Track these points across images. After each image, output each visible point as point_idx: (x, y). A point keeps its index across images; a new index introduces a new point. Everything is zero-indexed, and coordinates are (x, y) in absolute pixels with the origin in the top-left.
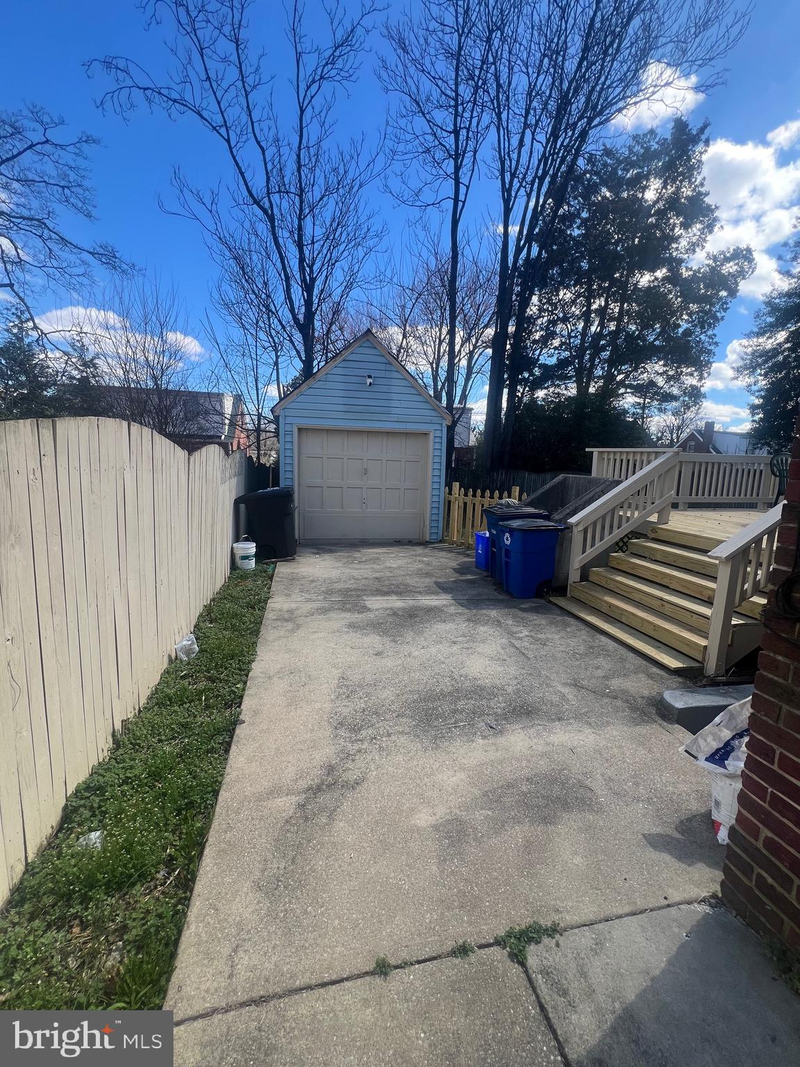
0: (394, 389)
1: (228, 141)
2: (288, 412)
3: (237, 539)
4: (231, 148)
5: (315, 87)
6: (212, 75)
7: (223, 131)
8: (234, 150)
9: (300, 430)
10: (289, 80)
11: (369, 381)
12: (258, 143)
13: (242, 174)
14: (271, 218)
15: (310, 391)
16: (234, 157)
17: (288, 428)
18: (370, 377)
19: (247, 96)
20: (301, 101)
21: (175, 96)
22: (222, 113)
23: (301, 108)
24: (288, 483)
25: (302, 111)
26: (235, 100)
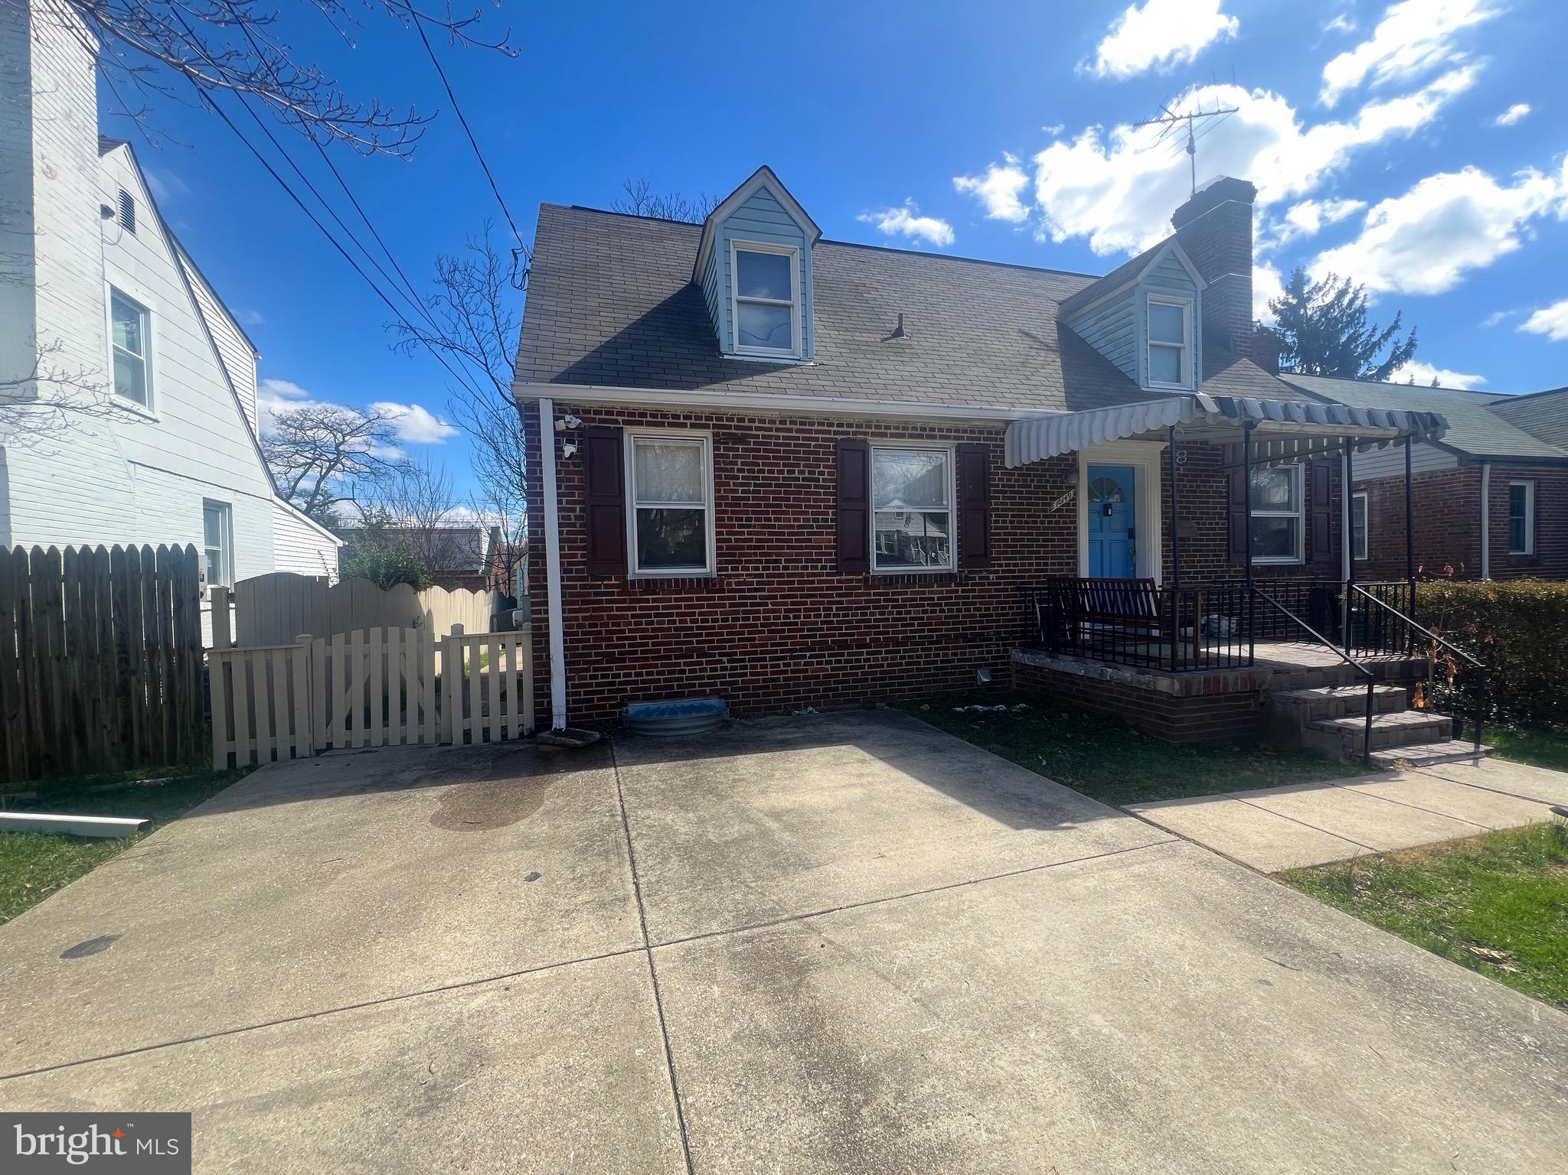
1: (486, 365)
6: (474, 326)
7: (482, 358)
22: (482, 349)
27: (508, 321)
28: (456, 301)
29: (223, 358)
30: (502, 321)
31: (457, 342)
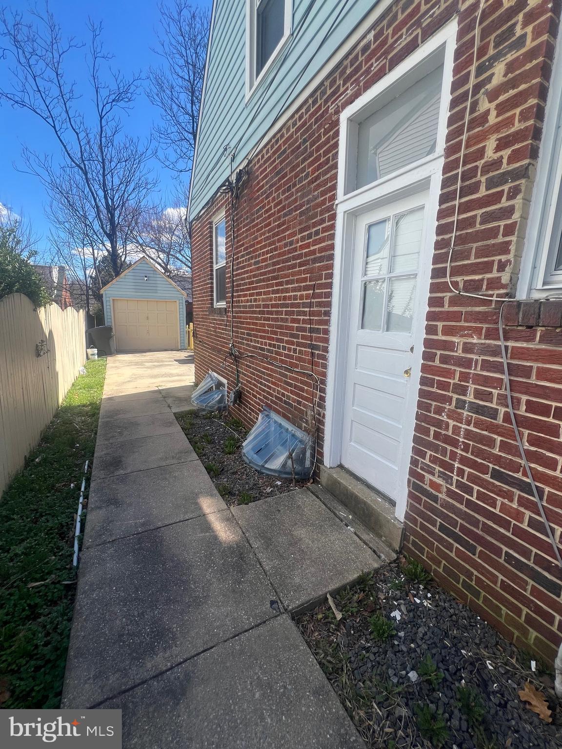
0: (158, 282)
1: (54, 127)
2: (107, 292)
3: (87, 348)
4: (56, 132)
5: (108, 107)
7: (50, 120)
8: (59, 133)
9: (113, 300)
10: (92, 100)
11: (146, 279)
12: (74, 130)
13: (65, 147)
15: (117, 283)
16: (59, 137)
17: (108, 299)
18: (146, 277)
19: (65, 104)
20: (100, 112)
21: (17, 99)
22: (50, 112)
23: (100, 116)
24: (109, 324)
25: (101, 119)
26: (57, 104)
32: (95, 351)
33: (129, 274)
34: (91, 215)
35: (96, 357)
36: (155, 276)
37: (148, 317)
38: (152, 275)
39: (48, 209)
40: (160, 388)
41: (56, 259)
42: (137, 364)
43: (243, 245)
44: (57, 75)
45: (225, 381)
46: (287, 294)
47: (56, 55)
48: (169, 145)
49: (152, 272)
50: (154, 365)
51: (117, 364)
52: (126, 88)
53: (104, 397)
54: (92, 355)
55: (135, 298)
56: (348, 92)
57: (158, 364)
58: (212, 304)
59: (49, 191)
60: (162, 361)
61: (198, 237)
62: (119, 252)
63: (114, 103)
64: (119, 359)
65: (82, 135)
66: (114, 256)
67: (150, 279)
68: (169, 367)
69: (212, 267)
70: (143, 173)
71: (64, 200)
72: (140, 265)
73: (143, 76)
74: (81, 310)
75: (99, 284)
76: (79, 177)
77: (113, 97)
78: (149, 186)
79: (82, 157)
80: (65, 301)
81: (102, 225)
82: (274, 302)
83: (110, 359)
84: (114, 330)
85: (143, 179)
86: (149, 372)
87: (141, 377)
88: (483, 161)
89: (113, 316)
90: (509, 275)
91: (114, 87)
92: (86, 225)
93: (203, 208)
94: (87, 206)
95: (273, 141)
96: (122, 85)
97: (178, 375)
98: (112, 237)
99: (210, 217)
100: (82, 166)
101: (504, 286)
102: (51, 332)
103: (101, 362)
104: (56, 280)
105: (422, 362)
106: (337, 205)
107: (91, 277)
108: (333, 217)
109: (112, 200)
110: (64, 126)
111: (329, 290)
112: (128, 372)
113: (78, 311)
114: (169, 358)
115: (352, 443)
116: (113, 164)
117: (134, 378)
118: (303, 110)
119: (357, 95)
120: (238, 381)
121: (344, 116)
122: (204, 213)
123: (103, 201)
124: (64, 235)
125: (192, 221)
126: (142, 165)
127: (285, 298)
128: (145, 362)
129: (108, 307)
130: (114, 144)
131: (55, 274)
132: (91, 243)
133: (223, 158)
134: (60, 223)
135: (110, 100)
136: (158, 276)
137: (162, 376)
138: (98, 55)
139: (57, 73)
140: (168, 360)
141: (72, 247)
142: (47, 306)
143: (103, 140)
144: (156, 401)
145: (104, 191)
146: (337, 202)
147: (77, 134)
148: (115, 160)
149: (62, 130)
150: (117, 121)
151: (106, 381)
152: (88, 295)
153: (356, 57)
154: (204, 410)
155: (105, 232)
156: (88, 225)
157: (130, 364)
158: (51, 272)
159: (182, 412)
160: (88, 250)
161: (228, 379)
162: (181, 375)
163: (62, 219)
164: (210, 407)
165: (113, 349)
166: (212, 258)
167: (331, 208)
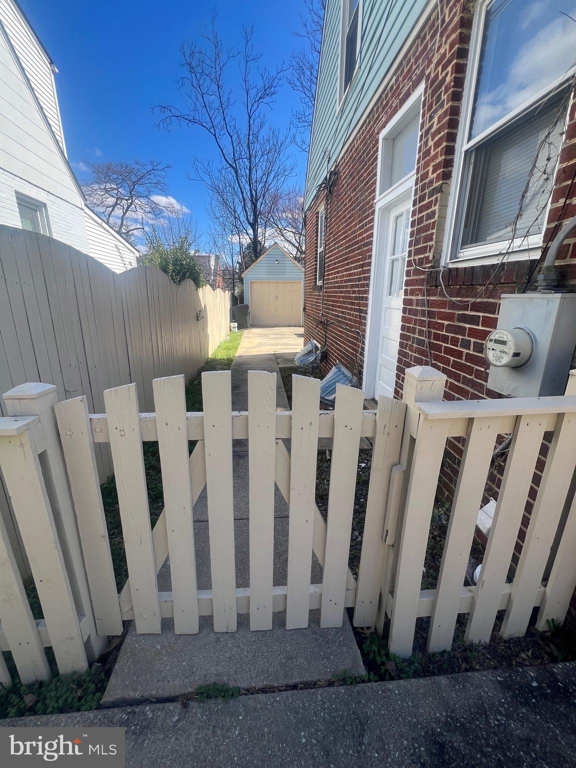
0: (287, 265)
1: (215, 136)
2: (247, 276)
3: (231, 322)
4: (216, 139)
5: (256, 105)
6: (207, 104)
7: (212, 130)
8: (218, 140)
9: (251, 282)
10: (243, 102)
11: (276, 262)
12: (229, 134)
13: (222, 151)
14: (236, 172)
15: (254, 268)
16: (218, 143)
17: (247, 282)
18: (277, 261)
19: (223, 112)
20: (249, 112)
21: (191, 118)
22: (212, 123)
23: (249, 116)
24: (247, 303)
25: (250, 118)
26: (218, 114)
27: (229, 99)
28: (195, 84)
29: (53, 128)
30: (224, 99)
31: (197, 118)
32: (236, 325)
33: (264, 259)
34: (239, 209)
35: (237, 329)
36: (284, 259)
37: (277, 297)
38: (282, 259)
39: (209, 207)
40: (276, 352)
41: (213, 250)
42: (265, 335)
43: (332, 233)
44: (219, 87)
45: (319, 346)
46: (352, 272)
47: (218, 69)
48: (306, 128)
49: (282, 256)
50: (277, 337)
51: (250, 335)
52: (270, 83)
53: (237, 355)
54: (234, 328)
55: (268, 280)
56: (383, 119)
57: (281, 336)
58: (315, 282)
59: (210, 191)
60: (284, 335)
61: (310, 225)
62: (259, 239)
63: (260, 101)
64: (253, 331)
65: (235, 137)
66: (255, 242)
67: (280, 262)
68: (288, 339)
69: (316, 250)
70: (283, 160)
71: (220, 198)
72: (274, 250)
73: (286, 66)
74: (227, 291)
75: (243, 269)
76: (231, 175)
77: (259, 95)
78: (286, 173)
79: (234, 158)
80: (219, 285)
81: (247, 216)
82: (345, 279)
83: (246, 331)
84: (250, 307)
85: (281, 167)
86: (272, 341)
87: (265, 345)
88: (428, 180)
89: (250, 296)
90: (432, 254)
91: (260, 85)
92: (235, 218)
93: (313, 200)
94: (237, 201)
95: (350, 149)
96: (267, 81)
97: (293, 345)
98: (254, 225)
99: (316, 209)
100: (234, 165)
101: (430, 262)
102: (205, 306)
103: (240, 334)
104: (213, 268)
105: (402, 315)
106: (376, 203)
107: (238, 263)
108: (373, 213)
109: (256, 192)
110: (222, 133)
111: (369, 268)
112: (257, 340)
113: (224, 292)
114: (290, 332)
115: (380, 382)
116: (257, 159)
117: (260, 345)
118: (364, 128)
119: (387, 122)
120: (326, 344)
121: (381, 136)
122: (313, 204)
123: (249, 194)
124: (219, 229)
125: (307, 211)
126: (282, 154)
127: (350, 275)
128: (271, 335)
129: (247, 289)
130: (259, 140)
131: (213, 263)
132: (239, 233)
133: (324, 160)
134: (217, 218)
135: (258, 99)
136: (287, 259)
137: (281, 345)
138: (250, 59)
139: (218, 86)
140: (290, 333)
141: (225, 238)
142: (204, 287)
143: (251, 137)
144: (270, 360)
145: (250, 185)
146: (375, 201)
147: (231, 137)
148: (260, 153)
149: (220, 137)
150: (262, 118)
151: (240, 346)
152: (234, 279)
153: (387, 94)
154: (302, 368)
155: (249, 223)
156: (237, 218)
157: (260, 335)
158: (209, 261)
159: (285, 367)
160: (236, 239)
161: (320, 344)
162: (296, 345)
163: (218, 215)
164: (307, 366)
165: (249, 325)
166: (317, 243)
167: (372, 206)
